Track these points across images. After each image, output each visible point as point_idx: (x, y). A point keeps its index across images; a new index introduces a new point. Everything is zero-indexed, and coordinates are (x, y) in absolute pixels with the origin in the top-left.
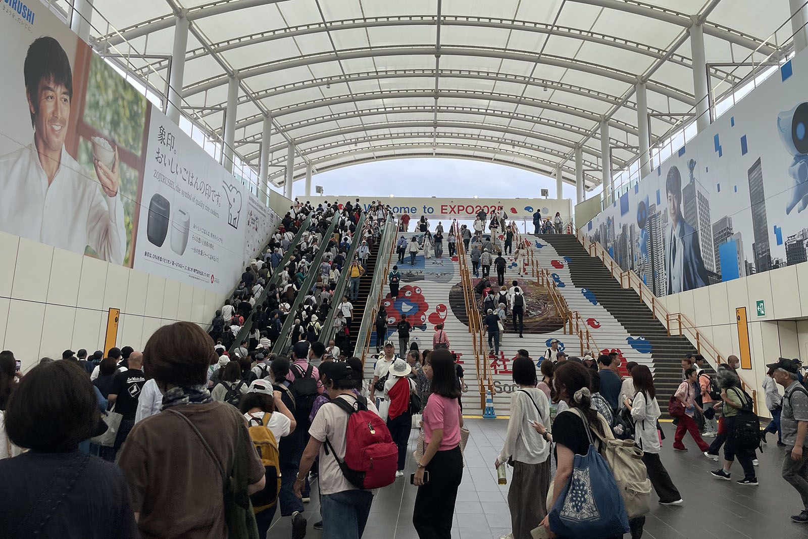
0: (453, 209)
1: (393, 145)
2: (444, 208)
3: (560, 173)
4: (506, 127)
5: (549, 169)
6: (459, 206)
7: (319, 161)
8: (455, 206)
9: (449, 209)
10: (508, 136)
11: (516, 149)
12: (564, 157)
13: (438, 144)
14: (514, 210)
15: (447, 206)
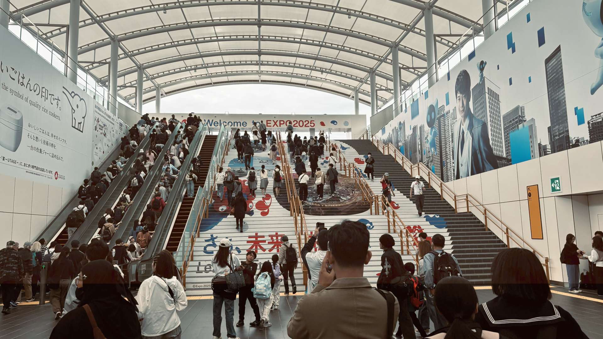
0: (275, 123)
1: (227, 72)
2: (268, 122)
3: (357, 95)
4: (316, 56)
5: (348, 92)
6: (280, 121)
7: (166, 85)
8: (277, 121)
9: (273, 123)
10: (319, 64)
11: (324, 75)
12: (361, 81)
13: (262, 71)
14: (322, 124)
15: (271, 121)
